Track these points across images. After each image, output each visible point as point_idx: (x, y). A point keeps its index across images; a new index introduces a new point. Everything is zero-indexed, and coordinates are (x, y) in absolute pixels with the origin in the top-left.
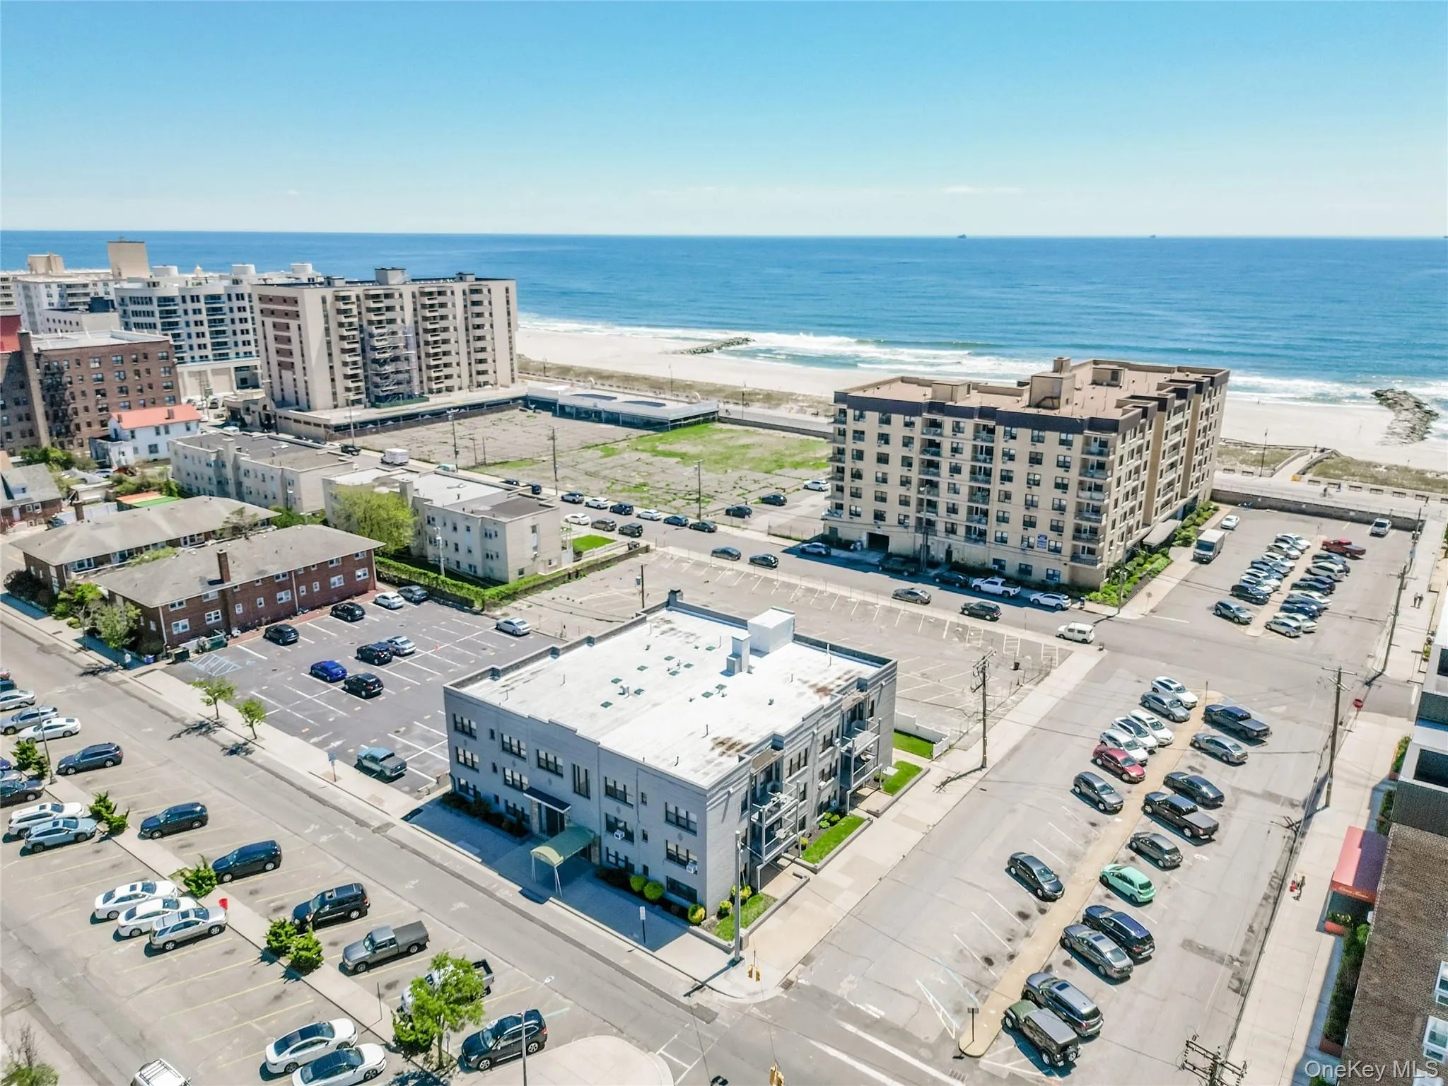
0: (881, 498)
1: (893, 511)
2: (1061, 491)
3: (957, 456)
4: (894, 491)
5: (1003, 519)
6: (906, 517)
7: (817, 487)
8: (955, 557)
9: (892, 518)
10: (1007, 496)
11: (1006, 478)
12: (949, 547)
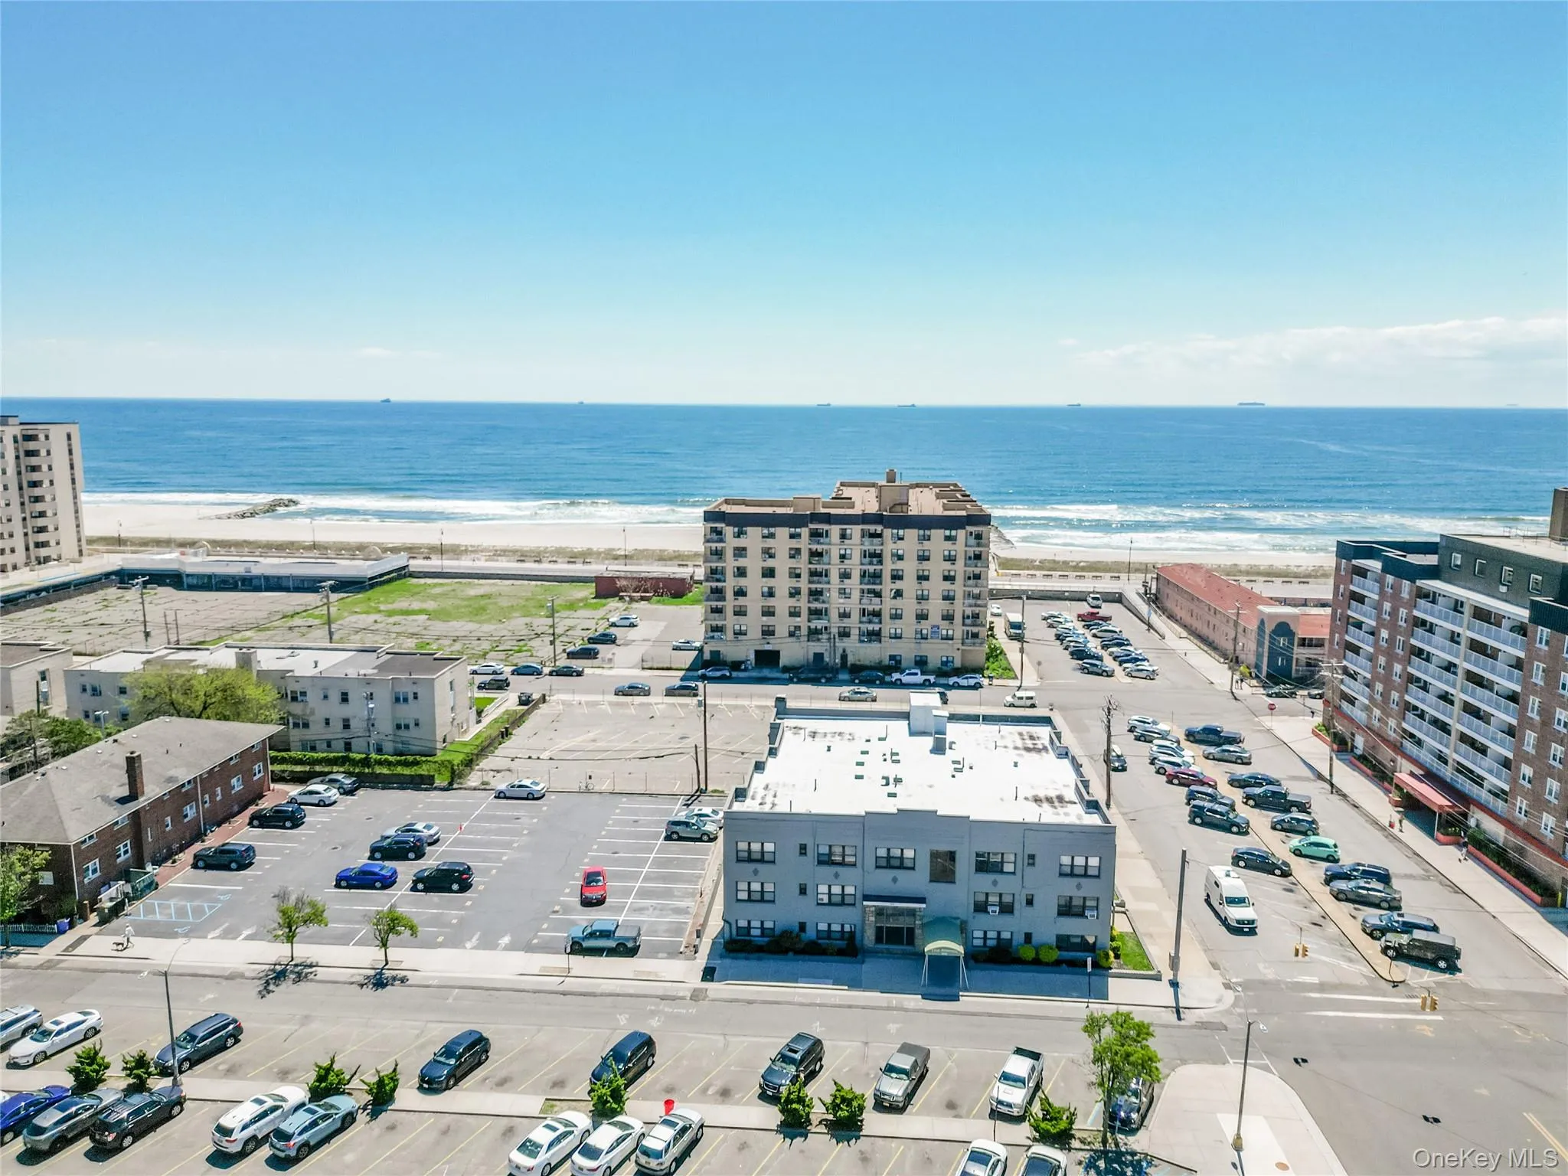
0: (769, 612)
1: (782, 624)
2: (949, 582)
3: (846, 561)
4: (782, 603)
5: (896, 616)
6: (798, 628)
7: (627, 622)
8: (851, 660)
9: (782, 631)
10: (899, 594)
11: (896, 577)
12: (844, 651)
